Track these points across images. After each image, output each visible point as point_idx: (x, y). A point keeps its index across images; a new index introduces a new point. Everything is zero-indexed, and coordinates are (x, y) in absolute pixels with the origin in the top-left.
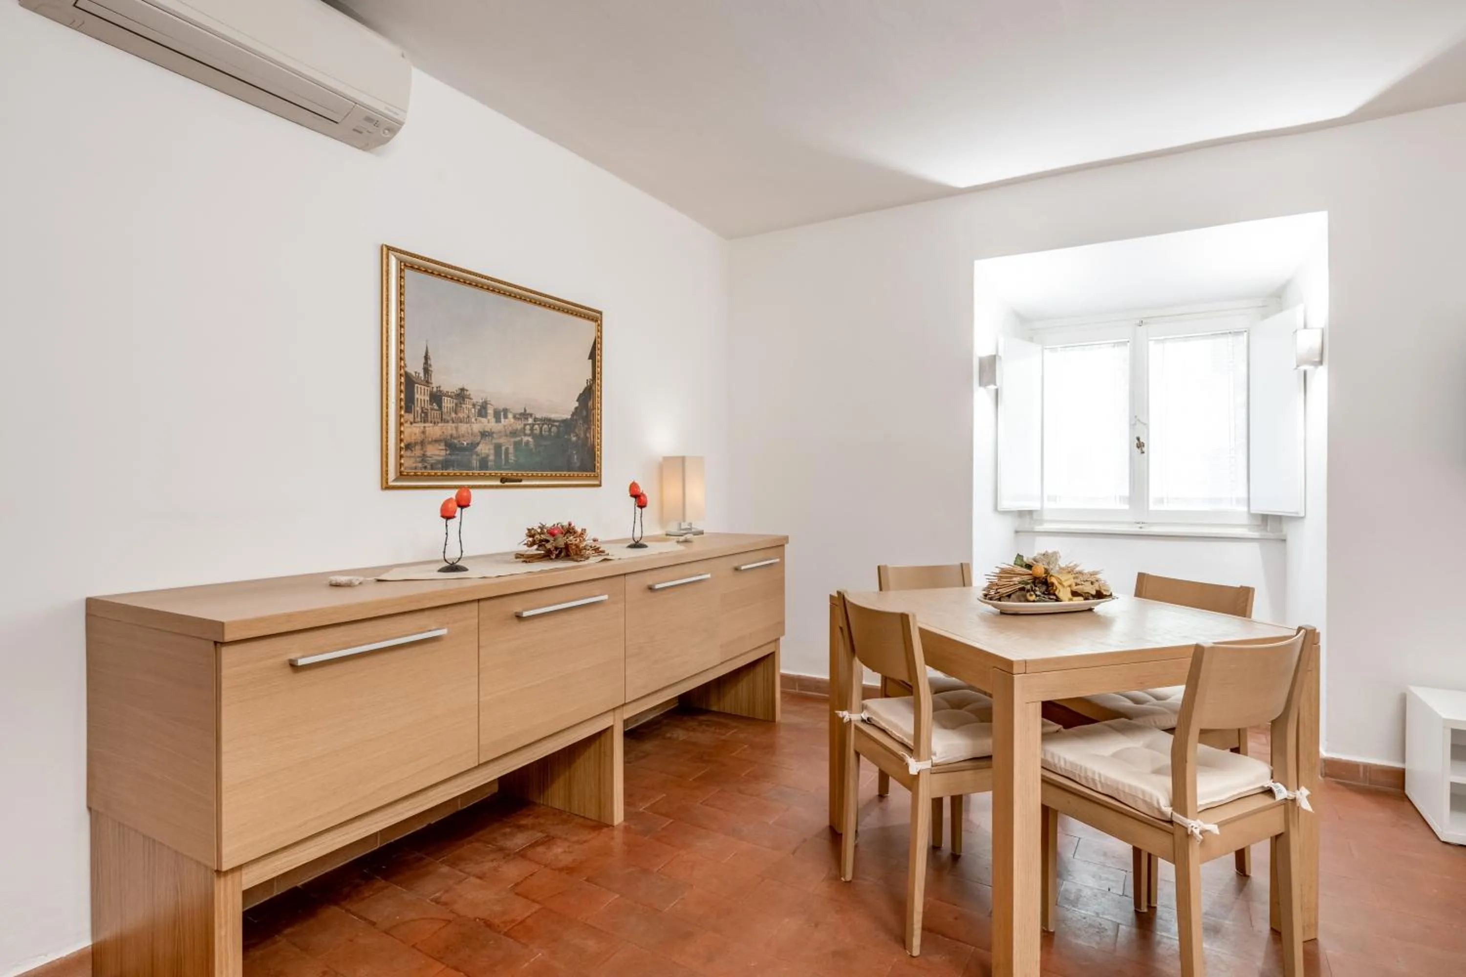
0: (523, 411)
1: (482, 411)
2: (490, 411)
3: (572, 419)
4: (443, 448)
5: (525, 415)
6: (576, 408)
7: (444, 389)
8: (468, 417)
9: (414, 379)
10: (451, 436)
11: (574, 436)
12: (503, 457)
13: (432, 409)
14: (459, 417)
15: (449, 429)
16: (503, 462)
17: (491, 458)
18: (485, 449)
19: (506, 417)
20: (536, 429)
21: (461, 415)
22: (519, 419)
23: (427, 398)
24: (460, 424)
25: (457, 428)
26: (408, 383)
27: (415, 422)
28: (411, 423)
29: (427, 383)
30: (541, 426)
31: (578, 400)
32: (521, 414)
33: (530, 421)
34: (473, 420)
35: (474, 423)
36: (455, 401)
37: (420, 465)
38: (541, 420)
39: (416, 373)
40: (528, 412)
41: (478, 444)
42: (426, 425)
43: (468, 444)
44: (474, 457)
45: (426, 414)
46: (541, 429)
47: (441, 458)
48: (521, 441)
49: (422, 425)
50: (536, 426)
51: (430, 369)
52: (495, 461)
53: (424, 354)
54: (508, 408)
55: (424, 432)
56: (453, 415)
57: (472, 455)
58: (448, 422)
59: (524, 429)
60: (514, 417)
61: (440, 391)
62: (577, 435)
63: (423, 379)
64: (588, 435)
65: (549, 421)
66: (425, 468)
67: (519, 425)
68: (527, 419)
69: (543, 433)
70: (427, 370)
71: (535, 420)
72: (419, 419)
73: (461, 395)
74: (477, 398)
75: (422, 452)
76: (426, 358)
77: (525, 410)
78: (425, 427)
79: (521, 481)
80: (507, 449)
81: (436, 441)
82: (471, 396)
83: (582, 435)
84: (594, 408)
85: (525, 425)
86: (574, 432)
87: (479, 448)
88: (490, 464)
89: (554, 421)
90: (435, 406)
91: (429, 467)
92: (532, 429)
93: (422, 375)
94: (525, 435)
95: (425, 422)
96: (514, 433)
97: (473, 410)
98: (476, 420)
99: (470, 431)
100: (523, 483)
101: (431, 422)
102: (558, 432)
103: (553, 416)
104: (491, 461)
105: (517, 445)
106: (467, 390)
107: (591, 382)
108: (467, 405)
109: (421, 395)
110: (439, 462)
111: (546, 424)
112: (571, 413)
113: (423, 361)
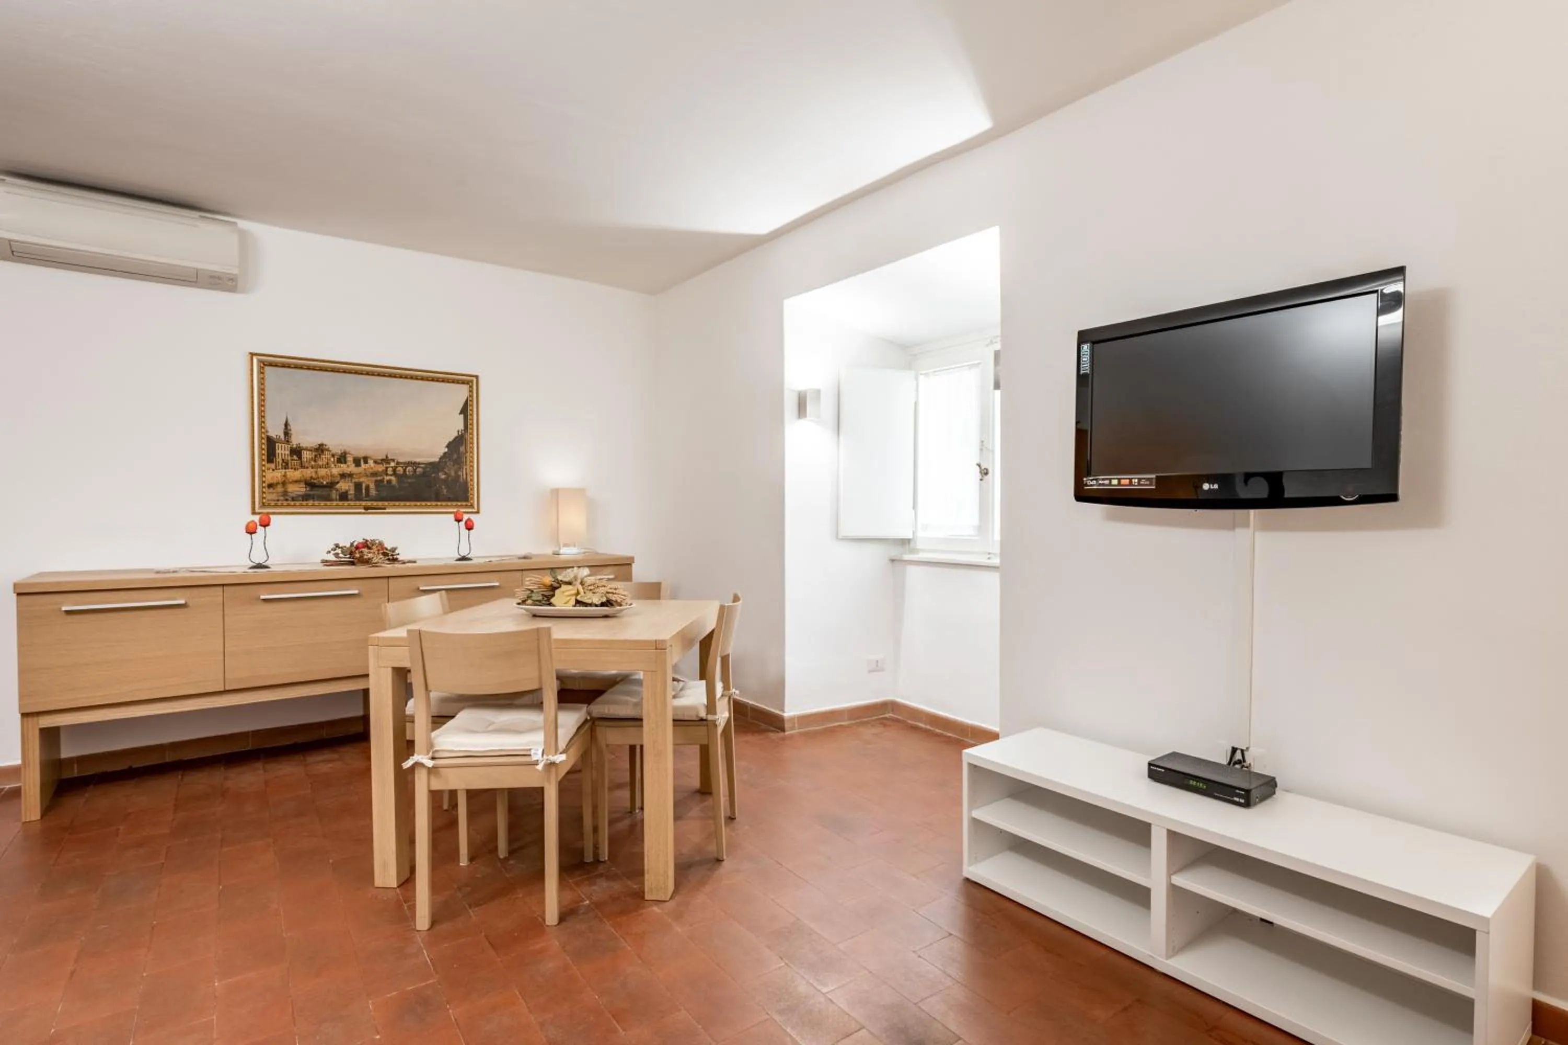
0: (384, 457)
1: (342, 458)
2: (350, 459)
3: (439, 462)
4: (304, 486)
5: (386, 460)
6: (445, 453)
7: (303, 445)
8: (328, 464)
9: (275, 440)
10: (311, 478)
11: (443, 474)
12: (364, 491)
13: (292, 460)
14: (318, 465)
15: (309, 473)
16: (364, 495)
17: (352, 492)
18: (343, 486)
19: (366, 462)
20: (399, 471)
21: (320, 463)
22: (379, 463)
23: (288, 452)
24: (319, 469)
25: (316, 472)
26: (270, 444)
27: (276, 469)
28: (273, 470)
29: (288, 442)
30: (404, 468)
31: (447, 447)
32: (382, 460)
33: (393, 464)
34: (333, 466)
35: (333, 468)
36: (314, 453)
37: (282, 498)
38: (405, 463)
39: (277, 436)
40: (390, 457)
41: (338, 483)
42: (287, 471)
43: (327, 483)
44: (334, 492)
45: (287, 464)
46: (405, 471)
47: (301, 493)
48: (382, 481)
49: (284, 471)
50: (400, 468)
51: (289, 432)
52: (355, 495)
53: (284, 422)
54: (368, 455)
55: (285, 476)
56: (313, 463)
57: (331, 491)
58: (307, 468)
59: (386, 471)
60: (375, 462)
61: (299, 447)
62: (446, 474)
63: (283, 439)
64: (460, 473)
65: (415, 464)
66: (287, 500)
67: (380, 468)
68: (389, 463)
69: (408, 473)
70: (287, 433)
71: (398, 463)
72: (280, 467)
73: (320, 449)
74: (338, 451)
75: (283, 489)
76: (286, 425)
77: (387, 457)
78: (285, 472)
79: (385, 509)
80: (367, 488)
81: (296, 482)
82: (330, 449)
83: (453, 474)
84: (466, 452)
85: (387, 468)
86: (443, 470)
87: (338, 486)
88: (350, 497)
89: (419, 464)
90: (295, 457)
91: (290, 499)
92: (394, 470)
93: (282, 437)
94: (387, 475)
95: (285, 468)
96: (374, 474)
97: (332, 459)
98: (335, 465)
99: (330, 474)
100: (387, 510)
101: (292, 468)
102: (424, 473)
103: (418, 460)
104: (351, 494)
105: (378, 484)
106: (326, 445)
107: (463, 432)
108: (327, 455)
109: (282, 451)
110: (299, 496)
111: (411, 466)
112: (439, 457)
113: (283, 427)
